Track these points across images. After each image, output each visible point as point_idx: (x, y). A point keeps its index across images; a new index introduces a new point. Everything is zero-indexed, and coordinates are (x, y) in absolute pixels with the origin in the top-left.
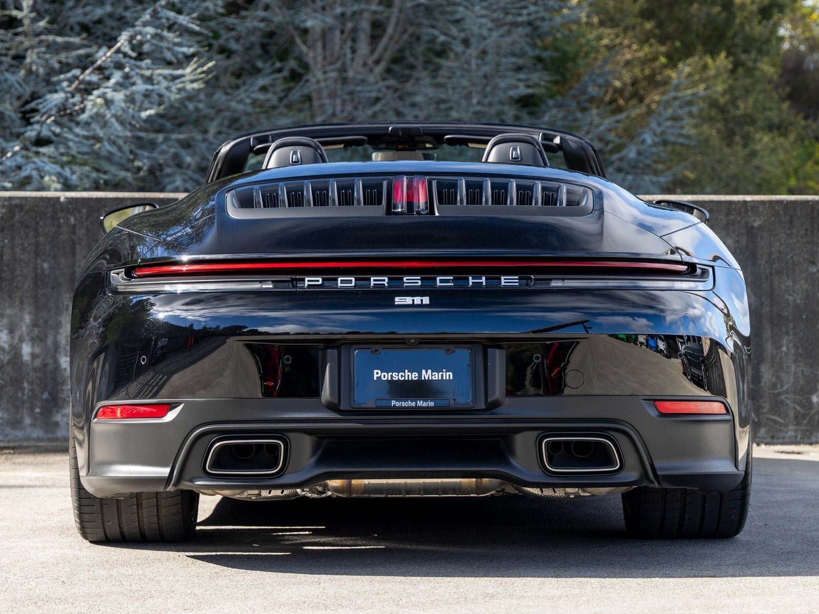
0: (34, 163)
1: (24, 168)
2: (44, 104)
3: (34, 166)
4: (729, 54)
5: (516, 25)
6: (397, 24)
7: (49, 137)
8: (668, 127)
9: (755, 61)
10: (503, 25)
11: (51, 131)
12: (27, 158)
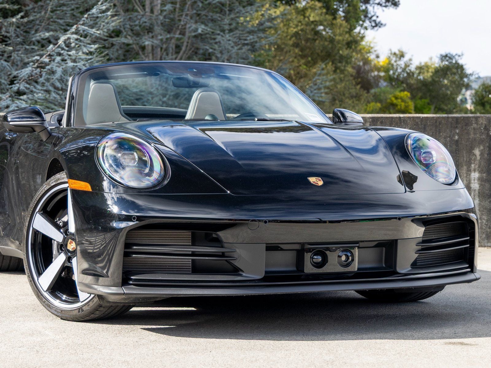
0: (16, 103)
1: (11, 106)
2: (21, 73)
3: (16, 105)
4: (333, 63)
5: (244, 45)
6: (187, 46)
7: (24, 90)
8: (316, 93)
9: (345, 66)
10: (239, 45)
11: (24, 87)
12: (13, 101)
